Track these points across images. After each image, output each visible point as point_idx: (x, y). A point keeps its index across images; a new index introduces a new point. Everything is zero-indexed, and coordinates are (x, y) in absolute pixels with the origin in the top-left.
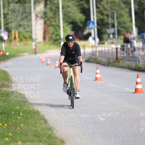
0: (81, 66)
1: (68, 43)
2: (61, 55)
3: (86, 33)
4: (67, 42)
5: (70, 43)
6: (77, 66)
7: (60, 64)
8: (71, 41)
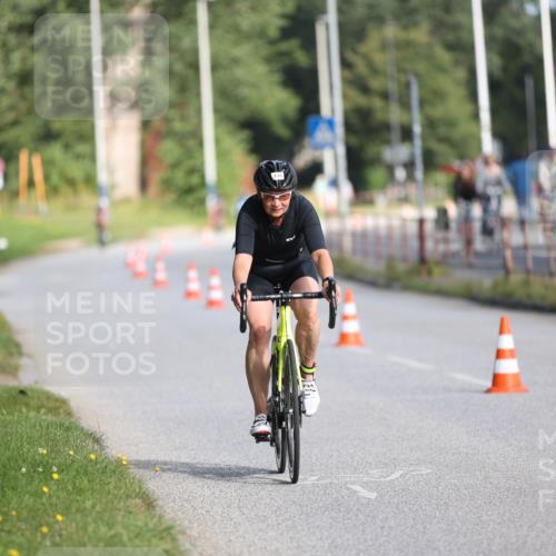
0: (330, 297)
1: (267, 197)
2: (237, 253)
3: (303, 159)
4: (262, 194)
5: (273, 198)
6: (312, 297)
7: (239, 288)
8: (279, 191)
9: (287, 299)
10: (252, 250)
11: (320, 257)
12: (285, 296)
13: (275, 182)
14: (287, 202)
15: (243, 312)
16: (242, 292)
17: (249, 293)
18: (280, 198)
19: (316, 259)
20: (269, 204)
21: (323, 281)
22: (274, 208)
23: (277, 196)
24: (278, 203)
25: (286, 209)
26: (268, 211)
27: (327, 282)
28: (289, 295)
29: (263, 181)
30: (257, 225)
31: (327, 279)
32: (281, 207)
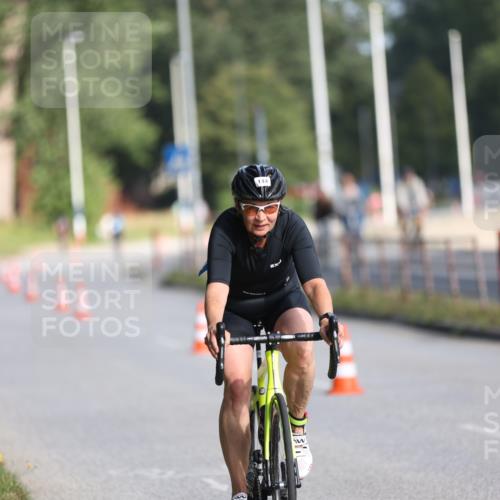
1: (249, 210)
5: (257, 210)
7: (215, 328)
8: (264, 200)
9: (275, 341)
10: (229, 279)
11: (315, 289)
12: (271, 337)
13: (259, 189)
14: (274, 216)
15: (219, 360)
16: (219, 334)
17: (227, 334)
18: (265, 211)
19: (310, 290)
20: (251, 218)
21: (321, 318)
22: (257, 224)
23: (262, 208)
24: (263, 216)
25: (272, 226)
26: (250, 227)
27: (326, 320)
28: (277, 337)
29: (243, 188)
30: (234, 247)
31: (326, 315)
32: (266, 222)
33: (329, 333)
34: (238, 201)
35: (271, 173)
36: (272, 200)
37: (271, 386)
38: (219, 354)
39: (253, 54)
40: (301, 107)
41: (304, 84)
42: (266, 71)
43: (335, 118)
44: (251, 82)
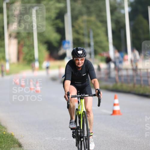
1: (76, 60)
7: (67, 93)
8: (81, 57)
9: (83, 97)
10: (71, 79)
11: (95, 82)
12: (82, 95)
13: (79, 54)
14: (83, 61)
15: (68, 102)
16: (68, 95)
17: (70, 95)
18: (81, 60)
19: (93, 82)
20: (77, 62)
21: (96, 90)
22: (79, 64)
23: (80, 59)
24: (80, 62)
25: (83, 64)
26: (77, 65)
27: (97, 91)
28: (84, 95)
29: (75, 54)
30: (72, 70)
31: (97, 89)
32: (81, 63)
33: (98, 94)
34: (73, 57)
35: (82, 50)
36: (83, 57)
37: (82, 109)
38: (68, 100)
39: (89, 13)
40: (104, 29)
41: (104, 22)
42: (93, 18)
43: (113, 32)
44: (88, 21)
